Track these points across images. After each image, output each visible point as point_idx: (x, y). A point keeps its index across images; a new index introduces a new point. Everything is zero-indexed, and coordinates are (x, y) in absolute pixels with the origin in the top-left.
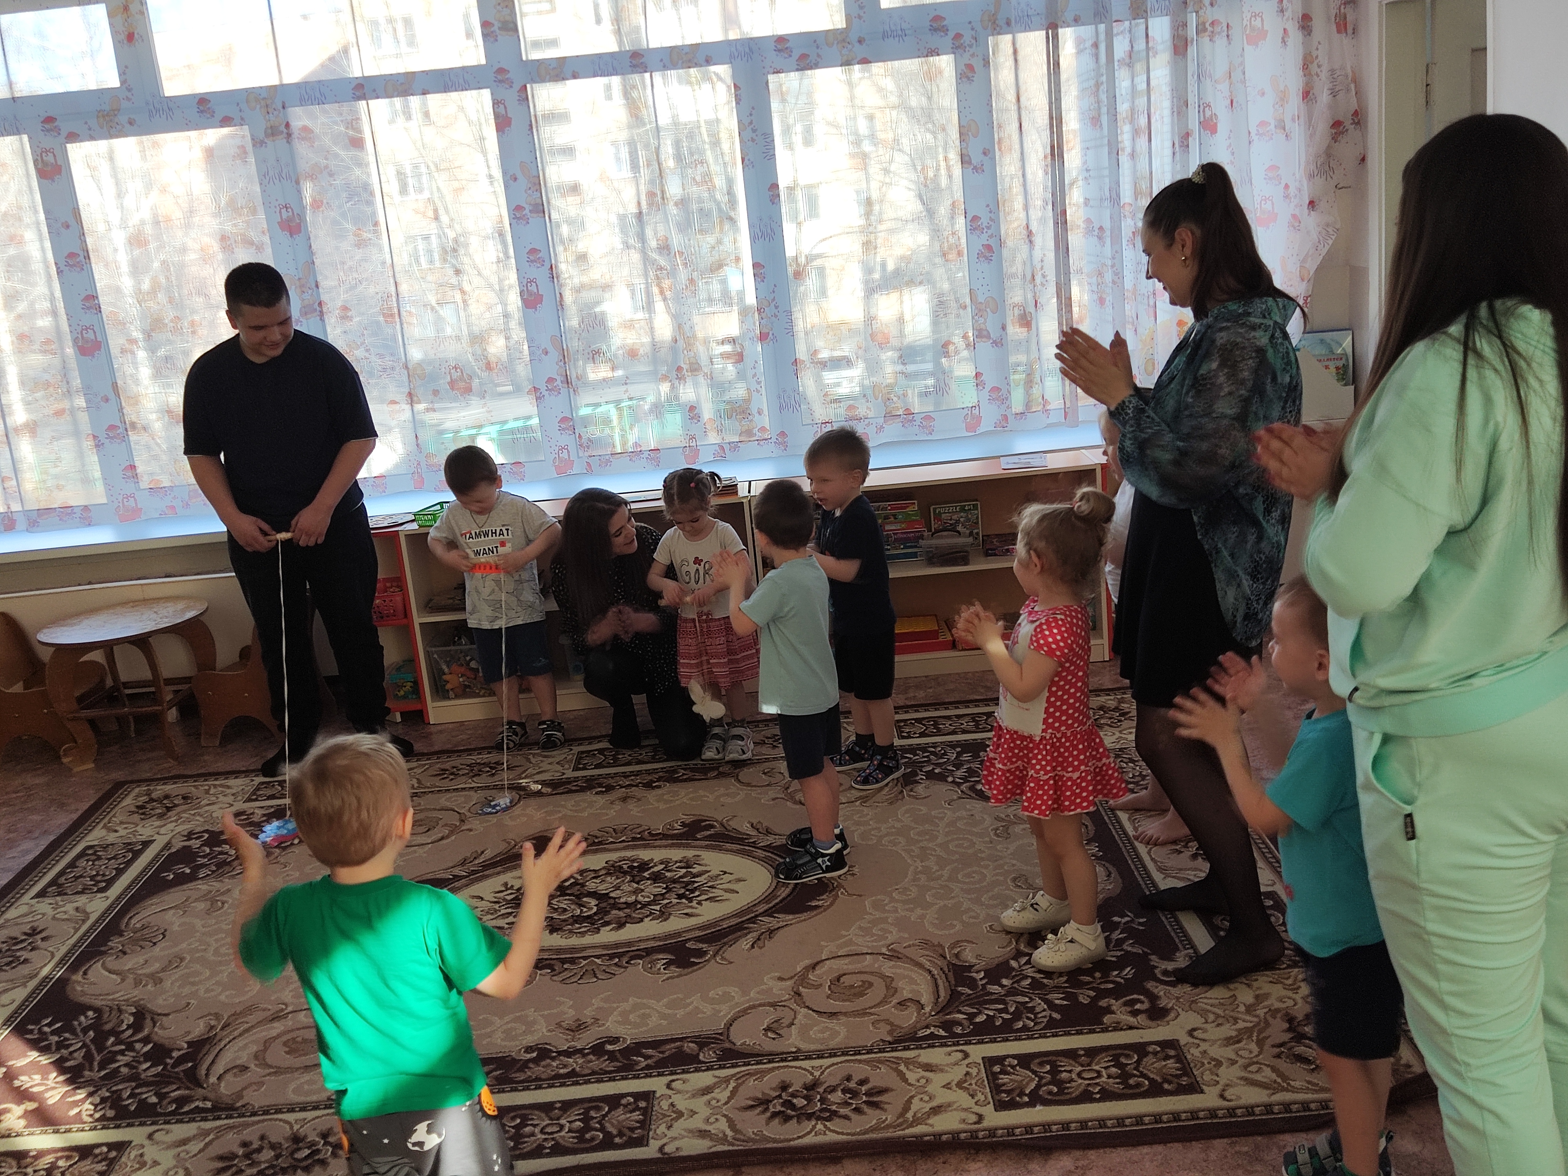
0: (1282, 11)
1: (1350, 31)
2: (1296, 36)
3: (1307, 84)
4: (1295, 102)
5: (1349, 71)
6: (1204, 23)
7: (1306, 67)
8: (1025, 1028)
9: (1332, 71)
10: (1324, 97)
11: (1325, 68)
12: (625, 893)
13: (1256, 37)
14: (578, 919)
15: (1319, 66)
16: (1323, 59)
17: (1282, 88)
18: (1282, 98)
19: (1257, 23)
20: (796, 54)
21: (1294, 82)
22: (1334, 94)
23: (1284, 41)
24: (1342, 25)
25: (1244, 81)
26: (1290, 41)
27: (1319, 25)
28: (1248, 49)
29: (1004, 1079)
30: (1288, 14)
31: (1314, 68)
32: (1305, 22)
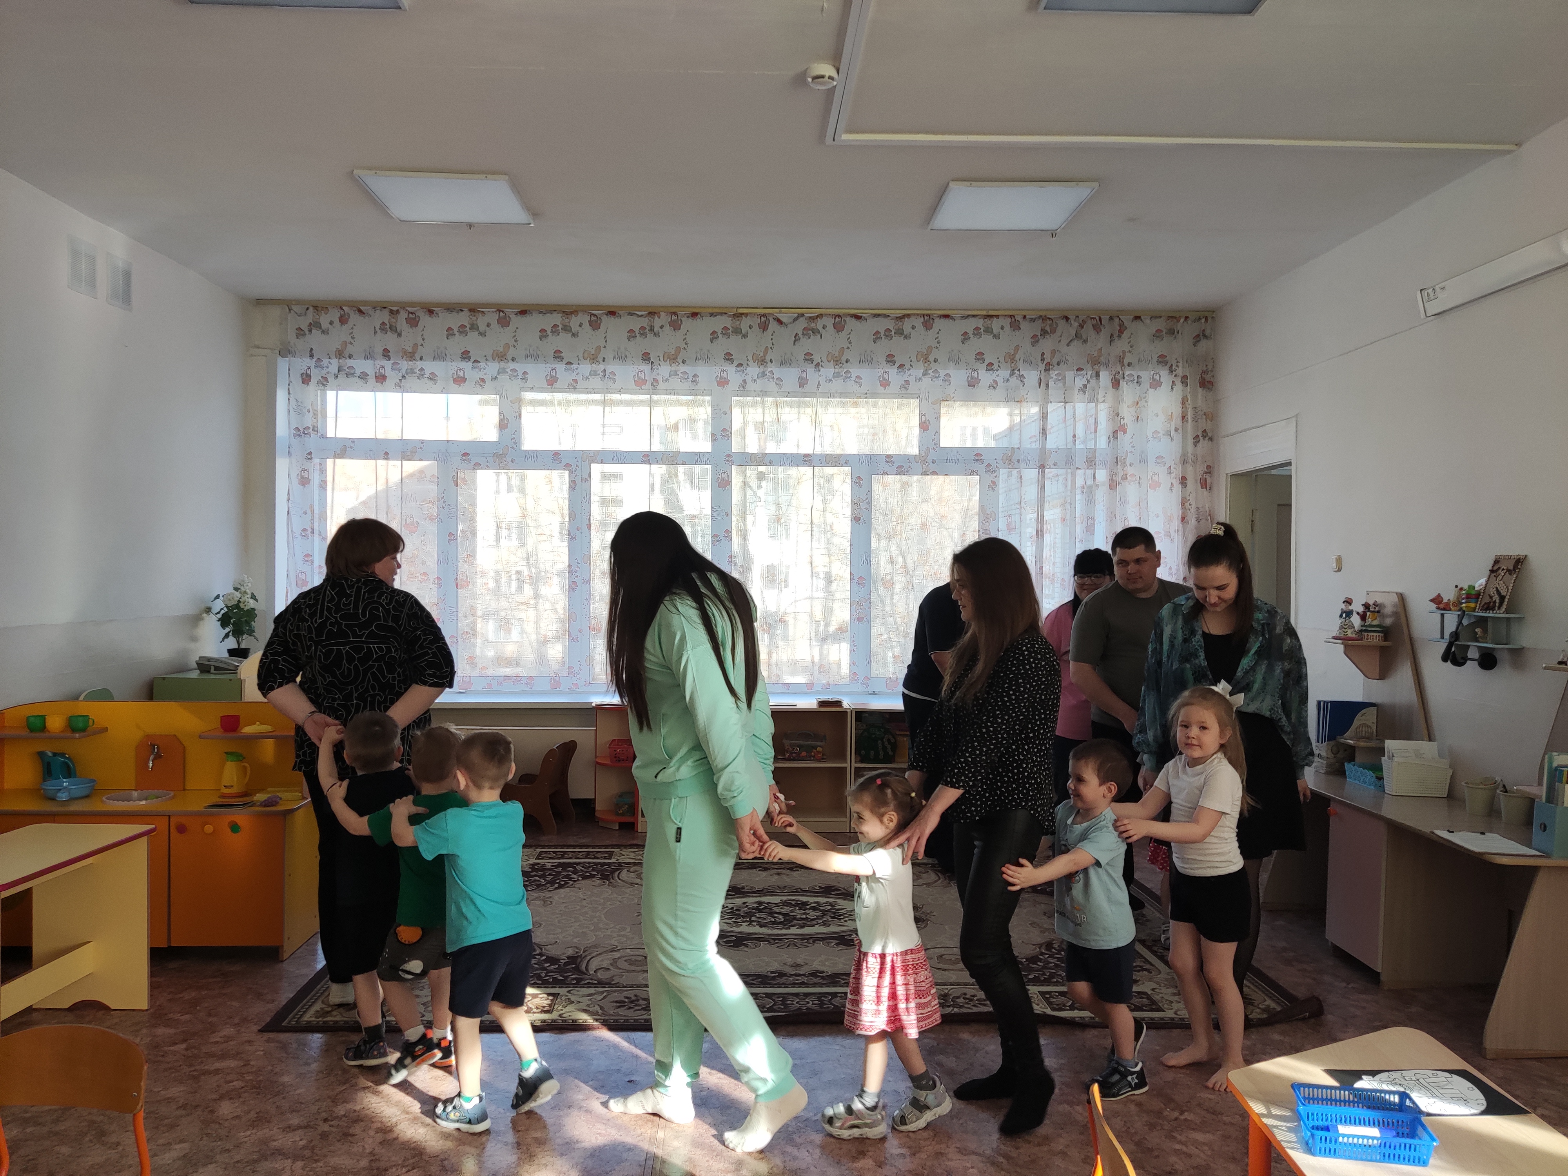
0: (1170, 473)
1: (1208, 488)
2: (1178, 487)
3: (1183, 513)
4: (1176, 523)
5: (1207, 509)
6: (1126, 475)
7: (1183, 504)
8: (1057, 982)
9: (1198, 508)
10: (1193, 522)
11: (1193, 506)
12: (798, 913)
13: (1155, 485)
14: (774, 923)
15: (1190, 505)
16: (1192, 501)
17: (1169, 514)
18: (1170, 519)
19: (1156, 478)
20: (896, 465)
21: (1176, 512)
22: (1198, 520)
23: (1171, 489)
24: (1204, 484)
25: (1147, 508)
26: (1174, 490)
27: (1190, 482)
28: (1150, 491)
29: (1052, 1000)
30: (1173, 475)
31: (1187, 505)
32: (1183, 481)
